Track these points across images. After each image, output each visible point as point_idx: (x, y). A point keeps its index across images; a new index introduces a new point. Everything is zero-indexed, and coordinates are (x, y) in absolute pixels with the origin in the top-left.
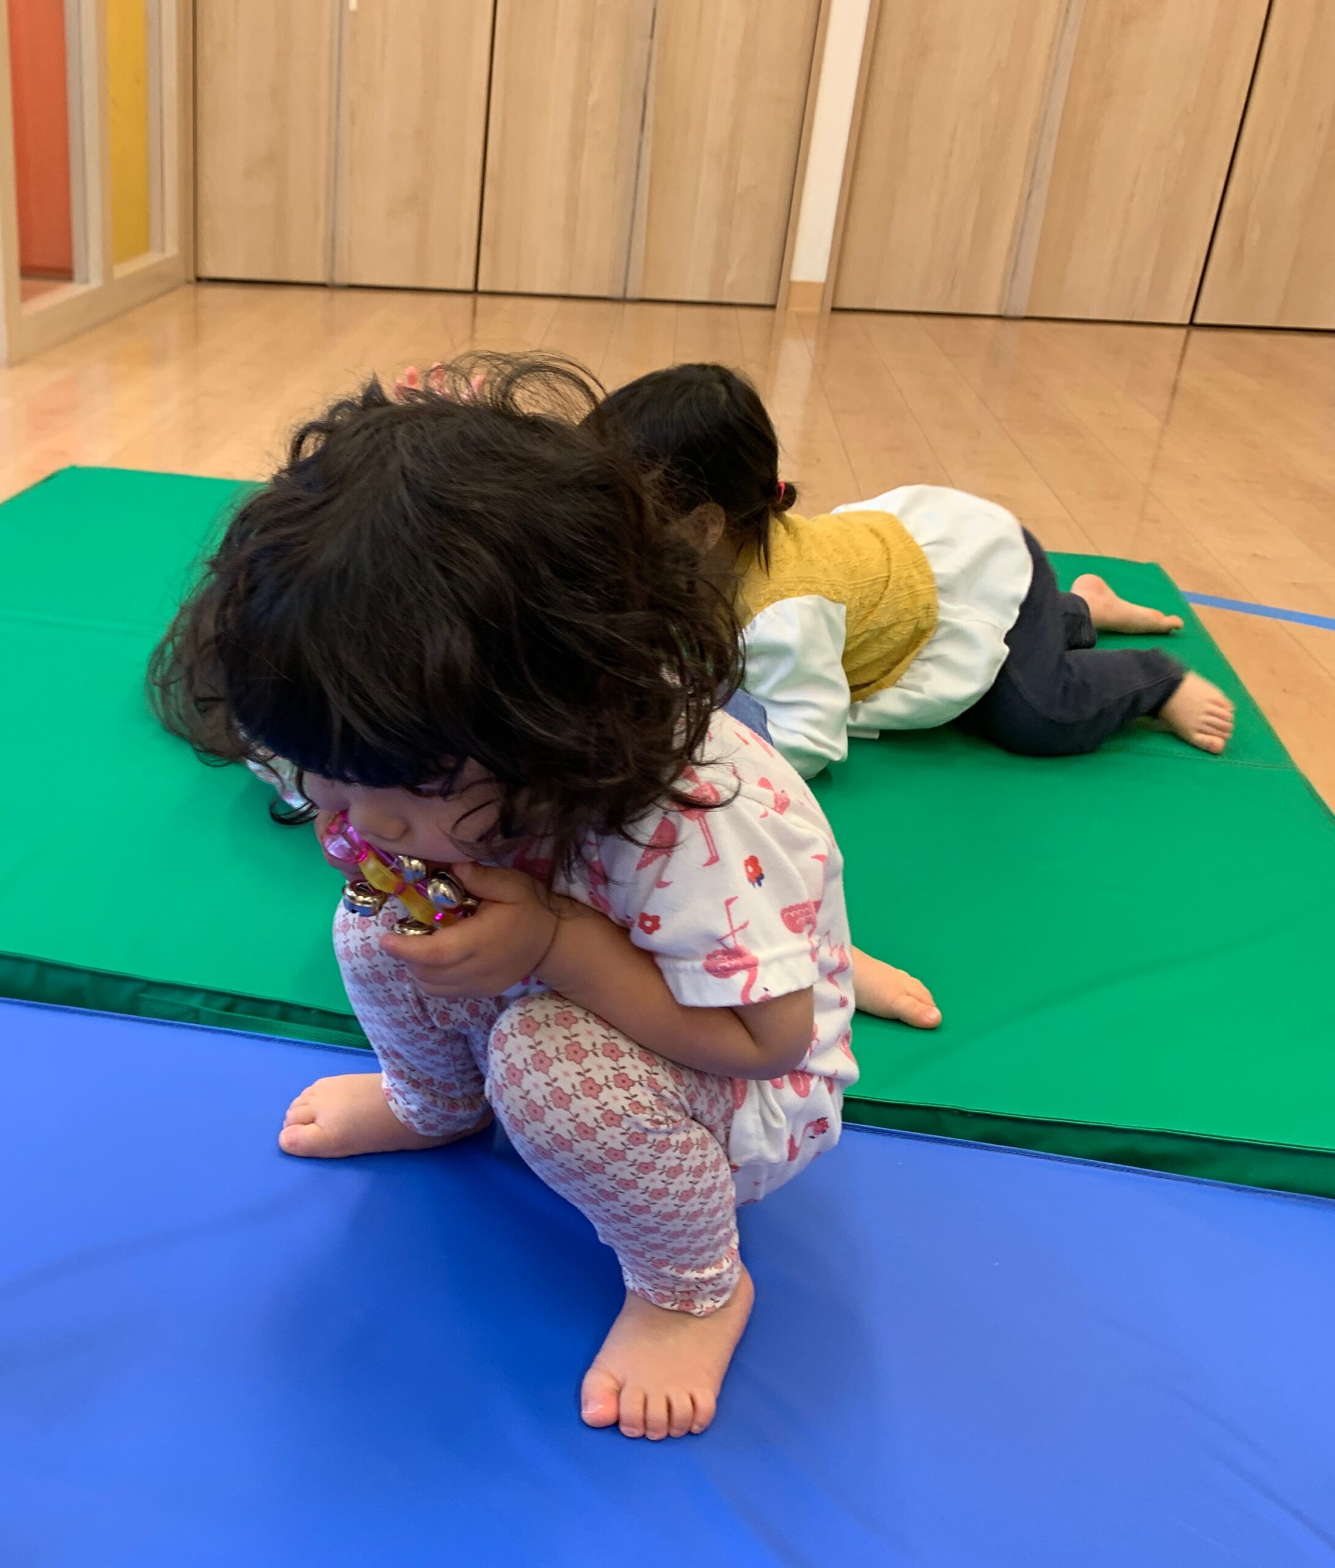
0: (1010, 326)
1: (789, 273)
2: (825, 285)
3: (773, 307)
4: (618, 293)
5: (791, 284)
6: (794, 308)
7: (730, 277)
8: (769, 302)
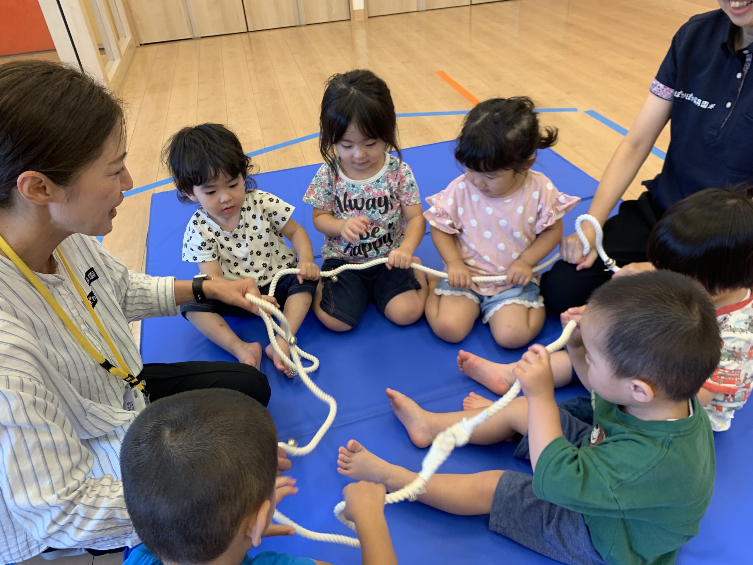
0: (421, 14)
1: (352, 8)
2: (364, 9)
3: (350, 20)
4: (298, 24)
5: (354, 11)
6: (356, 19)
7: (334, 12)
8: (348, 18)
